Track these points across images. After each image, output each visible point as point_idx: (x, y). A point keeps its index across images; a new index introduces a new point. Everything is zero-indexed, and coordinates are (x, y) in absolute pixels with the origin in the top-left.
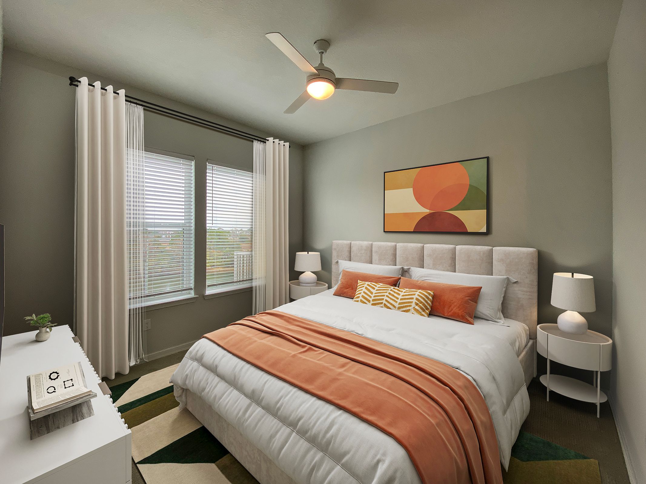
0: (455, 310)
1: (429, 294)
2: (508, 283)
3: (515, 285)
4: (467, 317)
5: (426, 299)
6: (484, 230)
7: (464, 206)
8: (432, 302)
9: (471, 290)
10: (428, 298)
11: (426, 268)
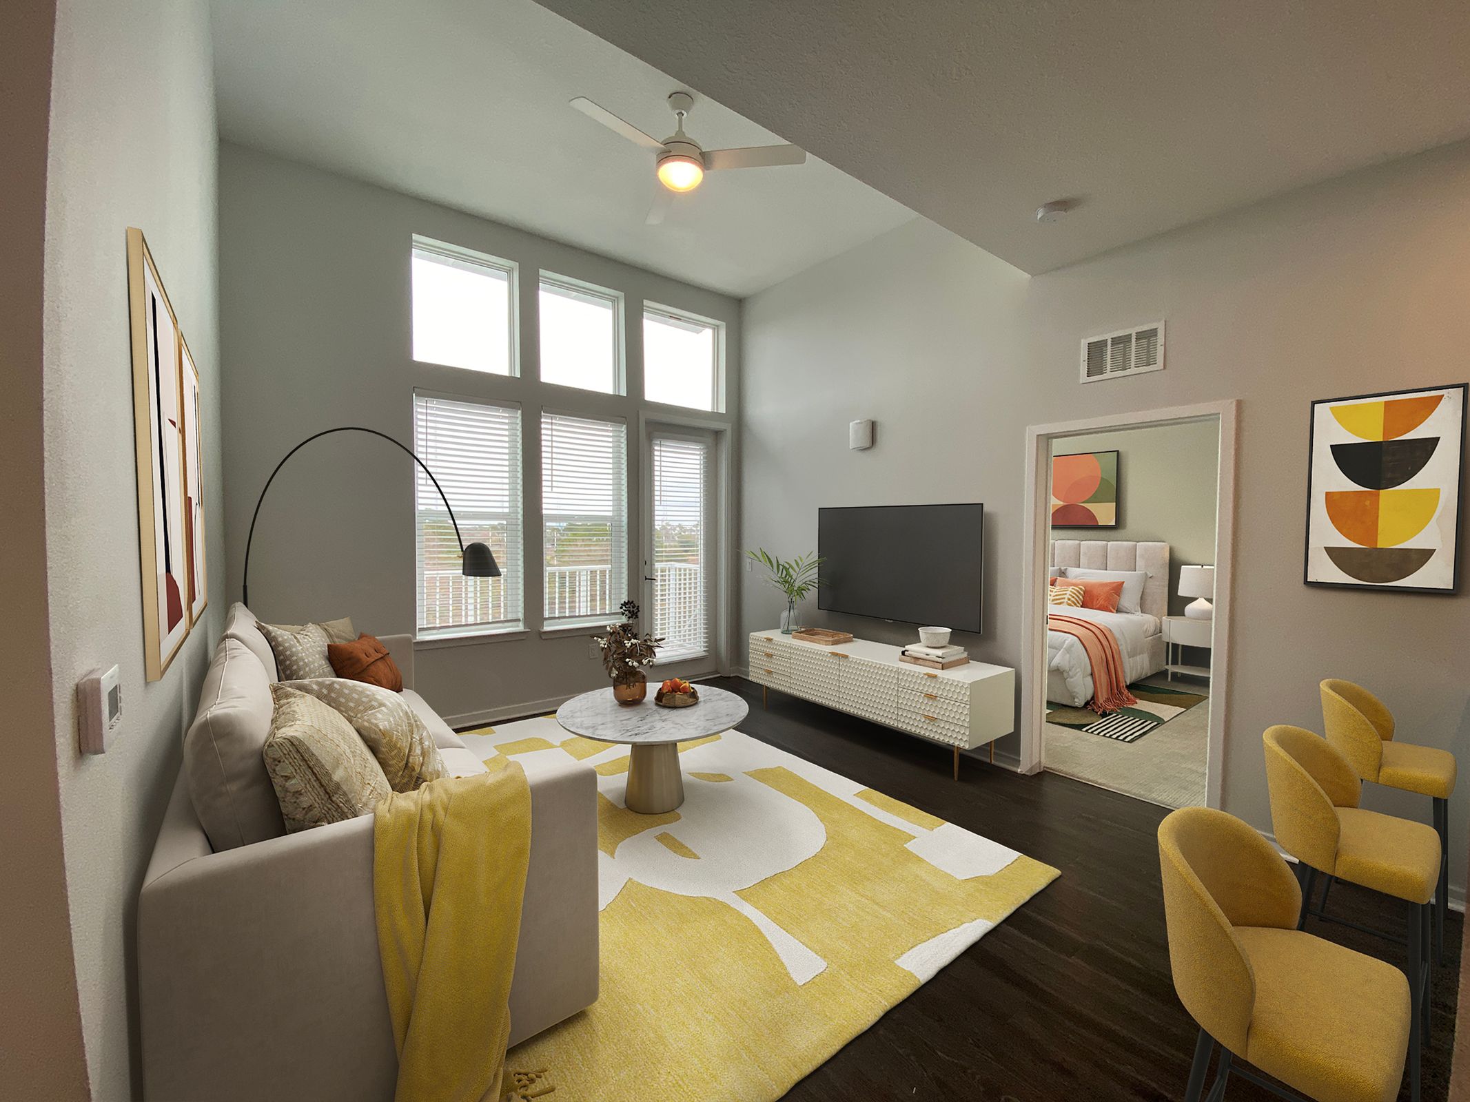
0: (1102, 602)
1: (1081, 589)
2: (1147, 578)
3: (1151, 579)
4: (1111, 608)
5: (1078, 594)
6: (1113, 523)
7: (1095, 499)
8: (1083, 597)
9: (1116, 584)
10: (1080, 593)
11: (1082, 568)
